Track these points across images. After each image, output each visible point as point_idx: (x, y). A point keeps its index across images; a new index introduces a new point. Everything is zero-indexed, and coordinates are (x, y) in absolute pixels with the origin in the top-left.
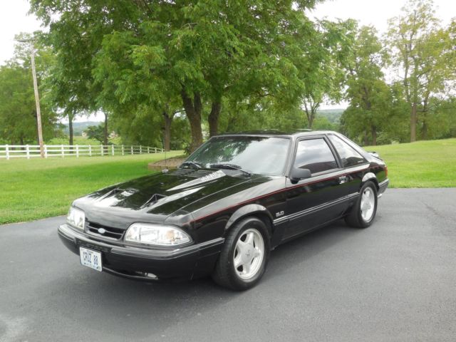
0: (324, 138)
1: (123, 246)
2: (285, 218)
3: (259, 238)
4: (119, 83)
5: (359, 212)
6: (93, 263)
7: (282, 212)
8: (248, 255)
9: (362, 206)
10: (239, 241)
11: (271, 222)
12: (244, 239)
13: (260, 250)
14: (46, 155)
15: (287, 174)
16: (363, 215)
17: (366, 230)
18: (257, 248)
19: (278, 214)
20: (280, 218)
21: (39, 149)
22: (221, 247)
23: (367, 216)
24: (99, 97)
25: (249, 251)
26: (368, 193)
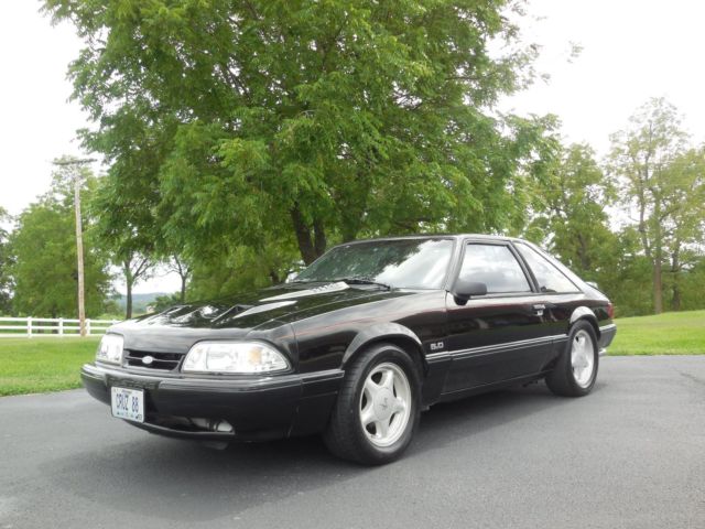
0: (508, 246)
1: (181, 378)
2: (446, 354)
3: (402, 382)
4: (198, 195)
5: (570, 369)
6: (130, 410)
7: (441, 345)
8: (385, 407)
9: (573, 361)
10: (369, 381)
11: (423, 357)
12: (377, 378)
13: (404, 402)
14: (88, 334)
15: (448, 287)
16: (576, 376)
17: (581, 399)
18: (399, 398)
19: (433, 346)
20: (437, 354)
21: (78, 324)
22: (338, 385)
23: (583, 377)
24: (169, 223)
25: (386, 399)
26: (583, 340)
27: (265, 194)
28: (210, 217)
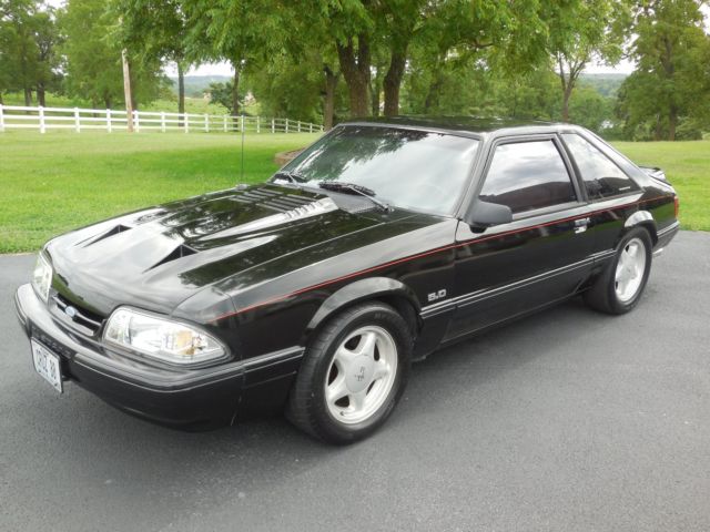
0: (553, 140)
2: (449, 302)
3: (387, 343)
5: (612, 284)
6: (49, 374)
7: (442, 293)
8: (361, 377)
9: (617, 275)
10: (342, 351)
11: (417, 311)
12: (352, 345)
13: (388, 365)
14: (137, 127)
15: (462, 213)
16: (618, 292)
17: (620, 320)
18: (382, 360)
19: (432, 296)
20: (437, 302)
22: (296, 364)
23: (626, 292)
25: (363, 369)
26: (634, 249)
27: (292, 13)
28: (227, 39)
